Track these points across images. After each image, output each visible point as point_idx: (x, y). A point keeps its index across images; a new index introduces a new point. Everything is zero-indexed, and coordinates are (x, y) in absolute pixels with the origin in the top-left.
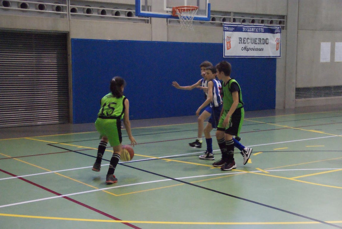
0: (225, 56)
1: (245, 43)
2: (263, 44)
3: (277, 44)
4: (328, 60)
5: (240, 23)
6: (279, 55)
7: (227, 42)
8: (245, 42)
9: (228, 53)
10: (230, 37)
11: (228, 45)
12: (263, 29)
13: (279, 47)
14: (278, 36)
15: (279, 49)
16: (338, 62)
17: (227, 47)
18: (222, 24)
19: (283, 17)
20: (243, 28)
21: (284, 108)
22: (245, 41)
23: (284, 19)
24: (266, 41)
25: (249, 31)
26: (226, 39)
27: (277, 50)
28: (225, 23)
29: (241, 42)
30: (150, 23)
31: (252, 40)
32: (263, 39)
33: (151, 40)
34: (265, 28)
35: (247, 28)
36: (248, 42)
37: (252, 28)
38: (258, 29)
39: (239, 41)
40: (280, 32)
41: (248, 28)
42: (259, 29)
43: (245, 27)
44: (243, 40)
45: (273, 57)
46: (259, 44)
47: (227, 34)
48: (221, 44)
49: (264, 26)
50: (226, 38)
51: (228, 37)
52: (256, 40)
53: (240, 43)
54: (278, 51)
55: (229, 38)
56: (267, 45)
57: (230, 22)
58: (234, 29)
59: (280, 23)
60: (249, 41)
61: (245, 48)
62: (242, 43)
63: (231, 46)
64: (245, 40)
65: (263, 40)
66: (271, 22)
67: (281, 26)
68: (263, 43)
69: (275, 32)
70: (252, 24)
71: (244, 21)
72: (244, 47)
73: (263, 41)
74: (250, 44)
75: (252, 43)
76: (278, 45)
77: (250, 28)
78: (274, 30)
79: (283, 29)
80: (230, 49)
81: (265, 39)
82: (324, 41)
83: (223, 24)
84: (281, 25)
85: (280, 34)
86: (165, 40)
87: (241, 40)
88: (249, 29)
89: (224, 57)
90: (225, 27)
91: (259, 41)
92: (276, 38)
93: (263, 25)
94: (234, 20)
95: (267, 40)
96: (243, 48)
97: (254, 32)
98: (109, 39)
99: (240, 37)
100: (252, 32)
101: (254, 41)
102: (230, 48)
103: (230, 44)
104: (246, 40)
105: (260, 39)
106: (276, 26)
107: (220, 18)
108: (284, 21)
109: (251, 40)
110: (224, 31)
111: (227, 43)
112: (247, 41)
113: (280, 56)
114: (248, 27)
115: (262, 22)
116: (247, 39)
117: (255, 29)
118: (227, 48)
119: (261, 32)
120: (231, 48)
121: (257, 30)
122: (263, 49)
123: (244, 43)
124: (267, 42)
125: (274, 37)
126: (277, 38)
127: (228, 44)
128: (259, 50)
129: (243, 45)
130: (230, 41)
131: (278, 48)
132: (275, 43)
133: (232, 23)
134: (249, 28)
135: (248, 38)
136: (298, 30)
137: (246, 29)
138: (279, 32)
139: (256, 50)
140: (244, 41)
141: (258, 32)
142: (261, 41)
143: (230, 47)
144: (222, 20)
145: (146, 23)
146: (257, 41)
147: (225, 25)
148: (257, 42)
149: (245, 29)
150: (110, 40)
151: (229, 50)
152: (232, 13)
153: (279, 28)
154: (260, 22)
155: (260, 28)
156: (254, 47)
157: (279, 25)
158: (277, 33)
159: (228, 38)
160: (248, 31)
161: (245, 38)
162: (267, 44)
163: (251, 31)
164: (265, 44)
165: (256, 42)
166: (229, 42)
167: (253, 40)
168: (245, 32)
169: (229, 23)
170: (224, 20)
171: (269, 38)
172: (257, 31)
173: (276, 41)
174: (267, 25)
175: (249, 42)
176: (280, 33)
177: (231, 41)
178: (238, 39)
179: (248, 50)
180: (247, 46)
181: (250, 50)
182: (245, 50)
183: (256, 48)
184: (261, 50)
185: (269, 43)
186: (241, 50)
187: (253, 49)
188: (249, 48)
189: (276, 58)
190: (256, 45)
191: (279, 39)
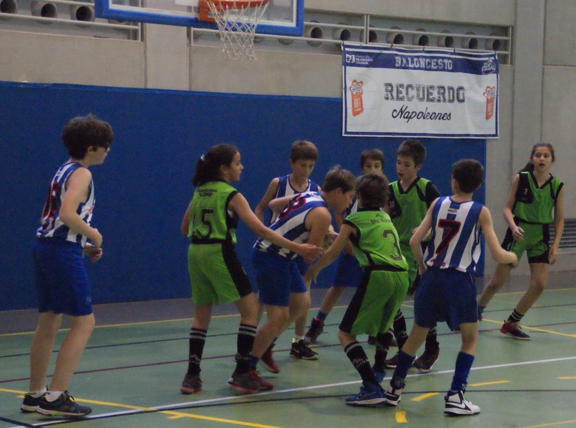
0: (346, 133)
1: (402, 99)
2: (451, 101)
3: (489, 101)
5: (388, 45)
6: (495, 133)
7: (352, 94)
8: (400, 95)
9: (354, 124)
10: (362, 82)
11: (357, 104)
12: (450, 61)
13: (492, 111)
14: (490, 80)
15: (492, 115)
17: (353, 108)
18: (339, 45)
19: (504, 30)
20: (397, 58)
22: (401, 92)
23: (506, 35)
24: (458, 94)
25: (412, 66)
26: (350, 88)
27: (488, 117)
28: (346, 43)
29: (390, 96)
30: (142, 39)
31: (421, 90)
32: (451, 88)
33: (142, 86)
34: (456, 59)
35: (406, 57)
36: (410, 96)
37: (421, 59)
38: (435, 60)
39: (384, 93)
40: (495, 69)
41: (409, 59)
42: (440, 60)
43: (402, 56)
44: (395, 89)
45: (476, 135)
46: (439, 101)
47: (353, 73)
48: (337, 99)
49: (452, 54)
50: (349, 84)
51: (355, 81)
52: (431, 91)
53: (387, 98)
54: (490, 120)
55: (359, 83)
56: (461, 104)
57: (361, 40)
58: (371, 60)
59: (496, 45)
60: (413, 93)
61: (402, 113)
62: (392, 98)
63: (364, 106)
64: (400, 89)
65: (451, 91)
66: (473, 44)
67: (499, 55)
68: (451, 98)
69: (482, 70)
70: (421, 48)
71: (399, 39)
72: (398, 112)
73: (449, 92)
74: (415, 100)
75: (422, 100)
76: (490, 105)
77: (415, 59)
78: (481, 64)
79: (505, 62)
80: (361, 113)
81: (455, 88)
83: (342, 47)
84: (498, 52)
85: (495, 75)
86: (184, 87)
87: (391, 91)
88: (412, 62)
89: (344, 135)
90: (347, 55)
91: (439, 93)
92: (483, 90)
93: (451, 50)
94: (373, 37)
95: (461, 92)
96: (395, 110)
97: (426, 69)
98: (24, 79)
99: (389, 82)
100: (419, 68)
101: (427, 94)
102: (362, 110)
103: (361, 100)
104: (404, 91)
105: (443, 88)
106: (485, 55)
107: (336, 29)
108: (506, 42)
109: (418, 90)
110: (346, 64)
111: (353, 96)
112: (407, 94)
113: (496, 135)
114: (410, 56)
115: (449, 42)
116: (407, 89)
117: (428, 60)
118: (353, 112)
119: (443, 70)
120: (364, 110)
121: (433, 64)
122: (450, 115)
123: (398, 98)
124: (461, 98)
125: (480, 83)
126: (488, 87)
127: (356, 101)
128: (439, 119)
129: (398, 105)
130: (362, 93)
131: (490, 113)
132: (483, 99)
133: (366, 43)
134: (412, 57)
135: (410, 86)
136: (545, 67)
137: (404, 61)
138: (492, 70)
139: (430, 117)
140: (398, 92)
141: (437, 70)
142: (443, 94)
143: (360, 109)
144: (339, 33)
145: (129, 38)
146: (435, 94)
147: (347, 49)
148: (433, 96)
149: (402, 61)
150: (25, 82)
151: (358, 117)
152: (365, 16)
153: (493, 58)
154: (443, 42)
155: (443, 58)
156: (427, 108)
157: (493, 52)
158: (487, 72)
159: (355, 83)
160: (410, 66)
161: (402, 86)
162: (463, 101)
163: (417, 66)
164: (456, 101)
165: (431, 97)
166: (359, 96)
167: (424, 91)
168: (401, 67)
169: (359, 45)
170: (345, 35)
171: (465, 86)
172: (433, 67)
173: (484, 94)
174: (459, 50)
176: (497, 72)
177: (364, 93)
178: (383, 88)
179: (411, 116)
180: (407, 107)
181: (414, 117)
182: (403, 116)
183: (431, 111)
184: (444, 116)
185: (466, 100)
186: (392, 117)
187: (423, 116)
188: (413, 112)
189: (485, 139)
190: (430, 103)
191: (494, 87)
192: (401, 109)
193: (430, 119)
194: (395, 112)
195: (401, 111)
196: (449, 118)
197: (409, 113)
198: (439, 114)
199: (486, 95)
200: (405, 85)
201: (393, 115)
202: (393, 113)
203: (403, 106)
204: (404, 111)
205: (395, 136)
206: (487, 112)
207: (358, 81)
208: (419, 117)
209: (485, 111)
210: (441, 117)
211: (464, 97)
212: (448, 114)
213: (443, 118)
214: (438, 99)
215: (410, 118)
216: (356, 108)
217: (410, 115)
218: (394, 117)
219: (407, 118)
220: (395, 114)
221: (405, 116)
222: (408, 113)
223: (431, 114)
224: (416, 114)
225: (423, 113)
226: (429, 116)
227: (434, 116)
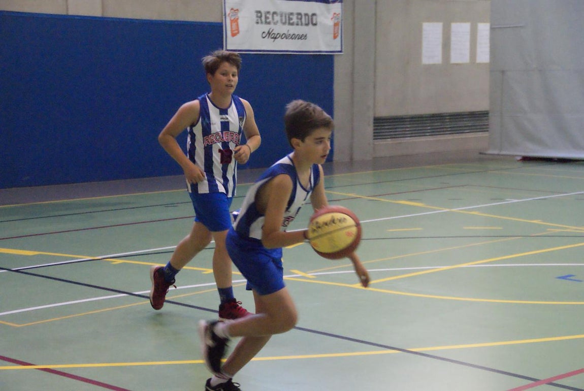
1: (269, 23)
2: (307, 25)
3: (336, 25)
4: (438, 59)
6: (340, 50)
7: (230, 20)
8: (268, 20)
9: (233, 43)
10: (237, 10)
11: (234, 27)
13: (338, 33)
14: (336, 8)
15: (338, 35)
16: (457, 64)
17: (232, 31)
22: (268, 18)
24: (312, 19)
26: (229, 14)
27: (335, 37)
29: (259, 21)
31: (284, 16)
32: (306, 15)
33: (65, 13)
36: (275, 20)
39: (255, 19)
44: (263, 15)
46: (297, 24)
47: (230, 2)
48: (219, 23)
50: (228, 11)
51: (232, 9)
52: (291, 17)
53: (257, 23)
54: (336, 40)
55: (235, 11)
56: (314, 27)
60: (277, 18)
61: (270, 34)
62: (262, 23)
63: (241, 29)
64: (268, 15)
65: (307, 17)
68: (307, 22)
72: (267, 32)
73: (305, 18)
74: (279, 24)
75: (284, 24)
76: (336, 27)
80: (238, 35)
81: (310, 14)
82: (429, 19)
85: (340, 4)
86: (98, 13)
87: (261, 17)
91: (298, 18)
92: (332, 14)
95: (314, 17)
96: (264, 32)
99: (258, 9)
101: (288, 19)
102: (238, 33)
103: (237, 25)
104: (270, 16)
105: (300, 14)
109: (281, 16)
111: (232, 21)
112: (273, 19)
113: (341, 52)
116: (273, 15)
118: (232, 33)
120: (241, 33)
122: (306, 36)
123: (266, 22)
124: (314, 22)
125: (328, 10)
126: (335, 14)
127: (234, 24)
128: (298, 39)
129: (266, 28)
130: (238, 19)
131: (336, 35)
132: (331, 23)
135: (274, 13)
138: (338, 1)
140: (266, 18)
142: (301, 19)
143: (236, 32)
146: (295, 19)
148: (293, 21)
151: (235, 37)
156: (288, 31)
158: (334, 2)
159: (232, 11)
161: (268, 12)
162: (315, 25)
164: (311, 25)
165: (291, 22)
166: (235, 21)
167: (286, 16)
171: (317, 12)
173: (332, 19)
175: (277, 22)
176: (341, 1)
177: (240, 18)
178: (255, 15)
180: (273, 30)
181: (278, 38)
182: (270, 37)
183: (291, 32)
184: (301, 37)
185: (318, 23)
186: (261, 38)
187: (285, 36)
188: (278, 34)
189: (334, 55)
190: (291, 27)
191: (339, 14)
192: (269, 32)
193: (291, 39)
194: (264, 34)
195: (269, 33)
196: (305, 38)
198: (298, 35)
199: (333, 19)
200: (271, 13)
201: (262, 36)
202: (262, 34)
203: (270, 29)
204: (272, 31)
205: (264, 53)
206: (334, 33)
207: (235, 9)
208: (282, 37)
209: (332, 32)
211: (316, 22)
213: (301, 39)
215: (275, 38)
216: (234, 31)
217: (276, 35)
218: (263, 38)
220: (264, 35)
221: (272, 37)
222: (274, 35)
223: (291, 35)
224: (280, 35)
225: (285, 34)
226: (290, 37)
227: (294, 37)
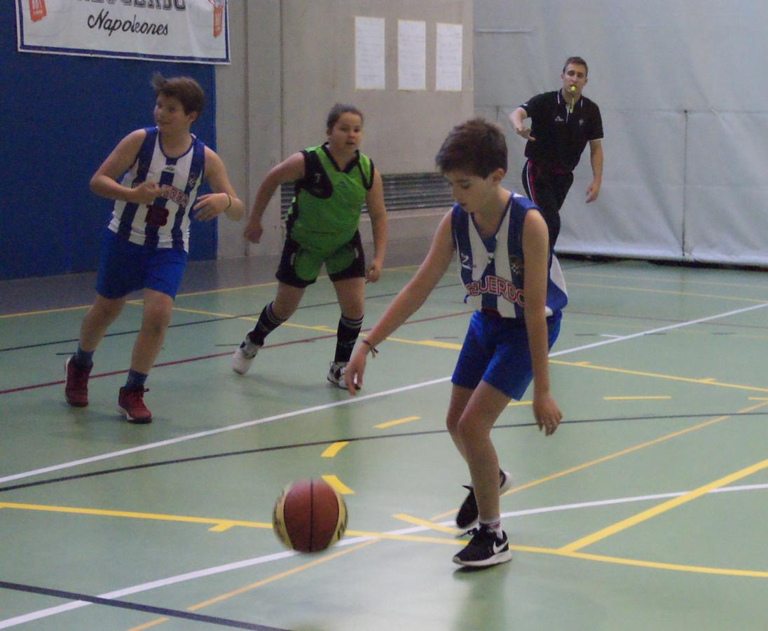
0: (23, 46)
2: (168, 7)
3: (216, 11)
4: (379, 83)
6: (225, 57)
9: (35, 34)
13: (221, 26)
15: (221, 30)
16: (408, 91)
17: (31, 10)
21: (246, 254)
27: (216, 34)
46: (151, 6)
54: (218, 38)
56: (180, 13)
61: (101, 22)
63: (48, 8)
68: (167, 3)
72: (95, 20)
75: (128, 2)
76: (218, 15)
80: (43, 18)
82: (365, 12)
89: (20, 50)
96: (91, 17)
102: (45, 14)
113: (226, 60)
118: (32, 13)
120: (48, 14)
122: (166, 28)
124: (180, 3)
128: (153, 33)
129: (95, 8)
131: (219, 28)
132: (209, 7)
139: (141, 30)
143: (41, 12)
151: (38, 23)
156: (135, 16)
162: (183, 8)
164: (174, 8)
179: (114, 27)
180: (108, 13)
181: (118, 28)
182: (102, 26)
183: (141, 20)
184: (158, 29)
185: (187, 7)
186: (88, 27)
187: (131, 26)
188: (117, 21)
189: (214, 65)
190: (139, 9)
192: (100, 15)
193: (140, 32)
194: (92, 19)
195: (100, 18)
196: (165, 32)
197: (111, 21)
198: (152, 25)
199: (212, 1)
201: (89, 24)
202: (89, 20)
203: (103, 10)
204: (105, 16)
205: (93, 56)
206: (215, 27)
208: (125, 28)
209: (213, 25)
210: (156, 29)
211: (184, 3)
212: (164, 26)
213: (157, 32)
214: (150, 3)
215: (113, 29)
216: (36, 10)
217: (112, 25)
218: (91, 27)
219: (108, 28)
220: (92, 22)
221: (107, 26)
222: (109, 22)
223: (141, 25)
224: (121, 24)
225: (130, 23)
226: (139, 28)
227: (145, 28)
